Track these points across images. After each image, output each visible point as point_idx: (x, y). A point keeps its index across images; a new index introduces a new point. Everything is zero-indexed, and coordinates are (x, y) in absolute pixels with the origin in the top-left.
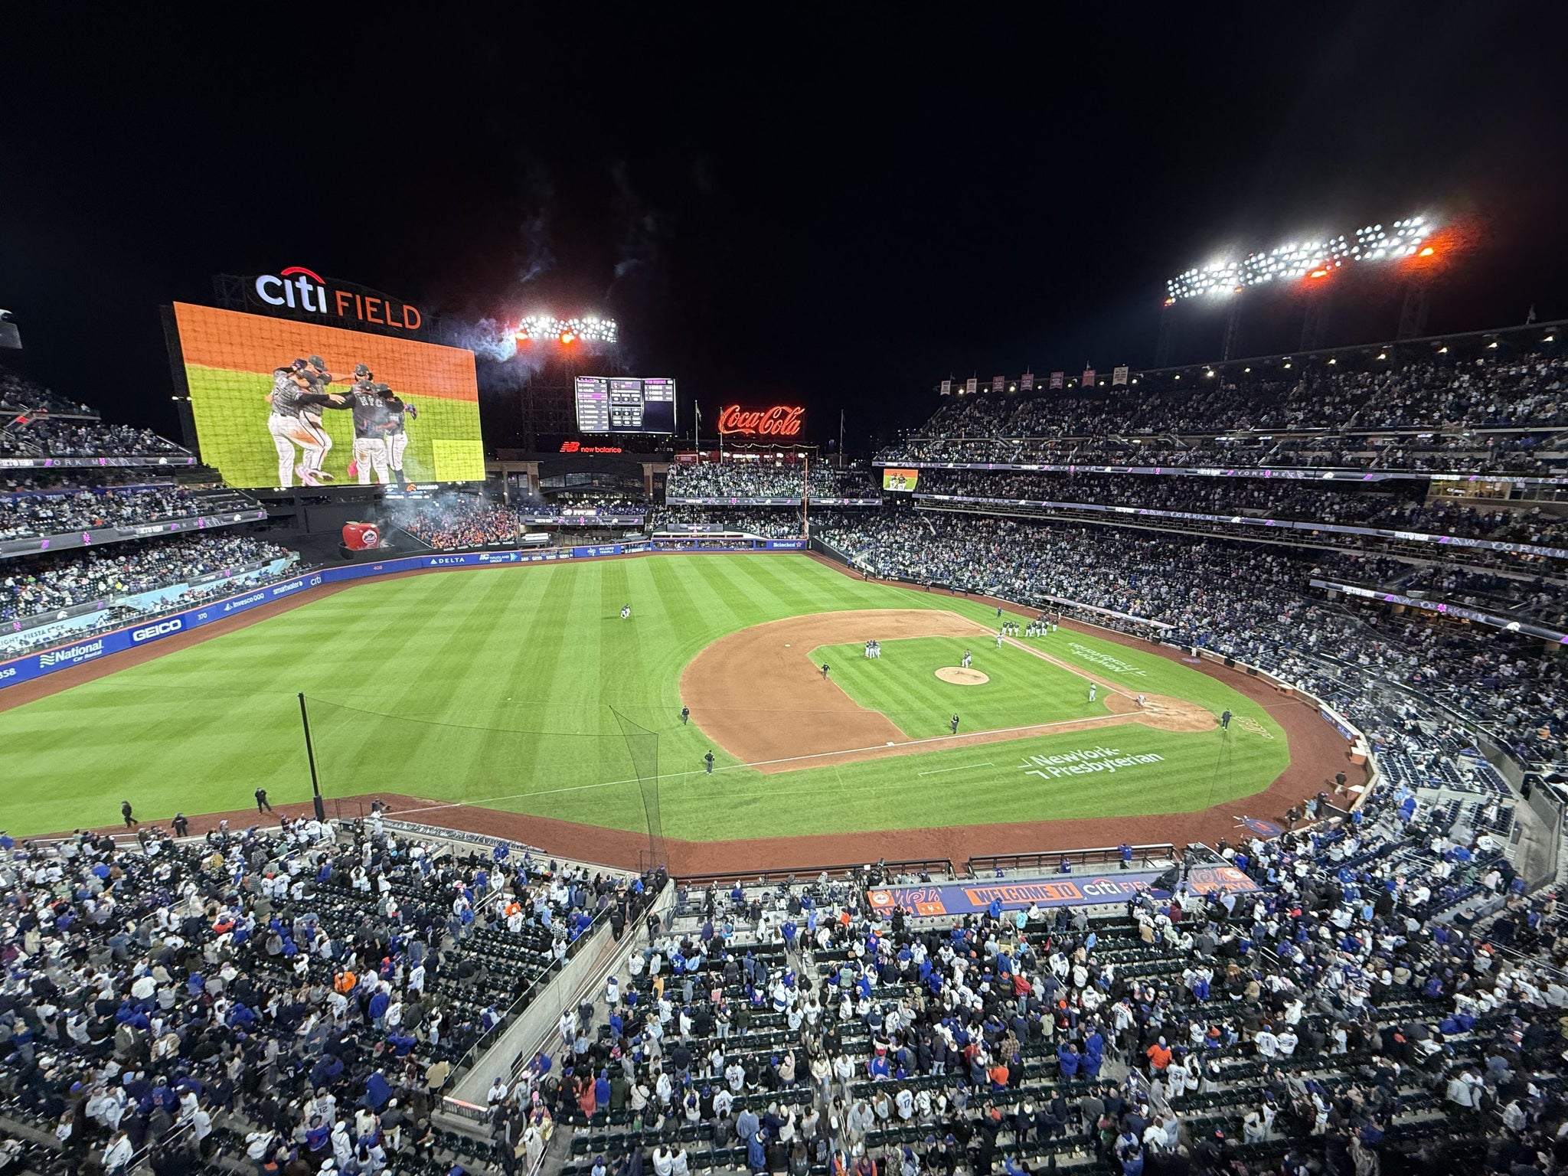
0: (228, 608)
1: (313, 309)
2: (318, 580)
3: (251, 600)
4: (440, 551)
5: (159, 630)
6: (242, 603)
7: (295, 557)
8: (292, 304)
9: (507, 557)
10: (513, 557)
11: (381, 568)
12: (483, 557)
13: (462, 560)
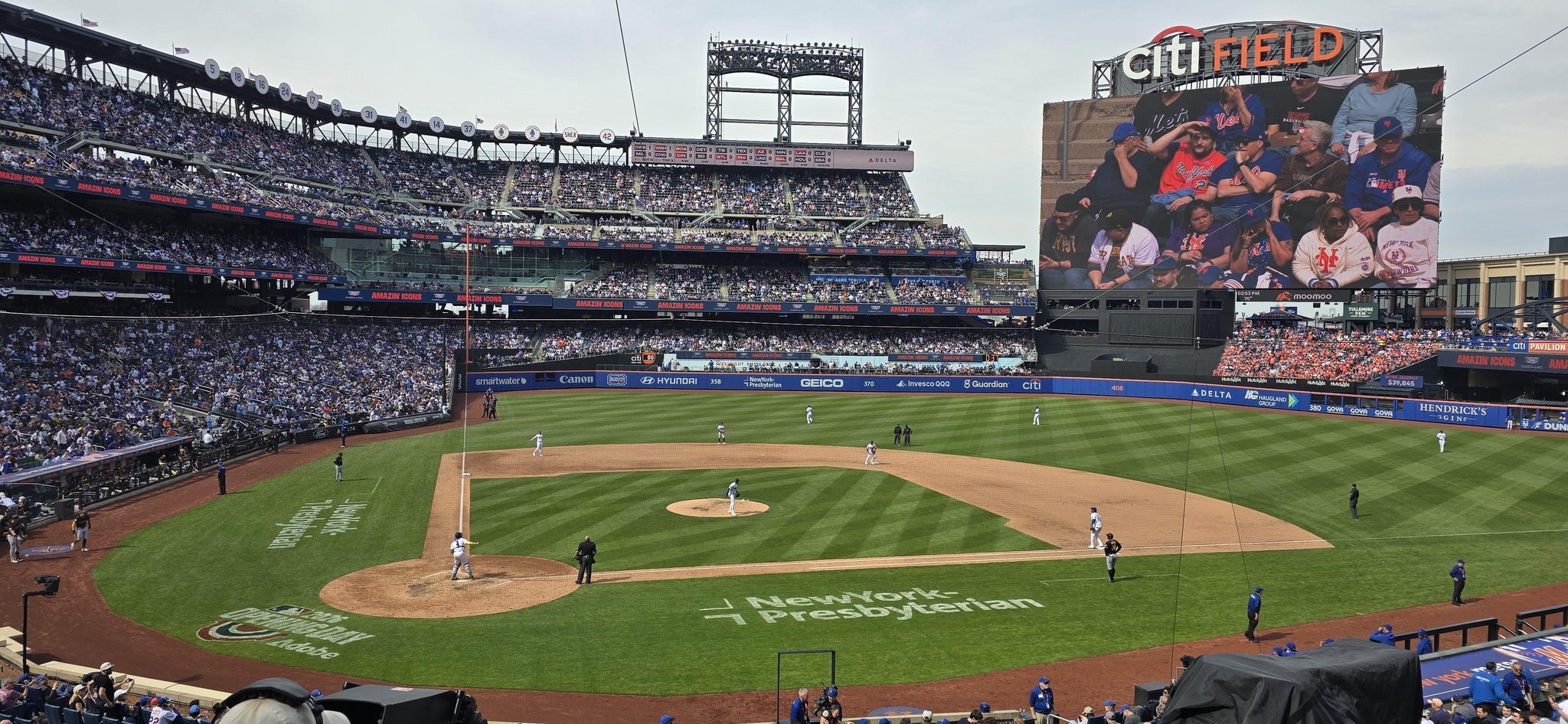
0: (900, 384)
1: (1182, 71)
2: (1036, 385)
3: (932, 384)
4: (1218, 380)
5: (823, 383)
6: (920, 384)
8: (1157, 73)
9: (1282, 400)
10: (1292, 401)
11: (1121, 388)
12: (1250, 395)
13: (1228, 395)
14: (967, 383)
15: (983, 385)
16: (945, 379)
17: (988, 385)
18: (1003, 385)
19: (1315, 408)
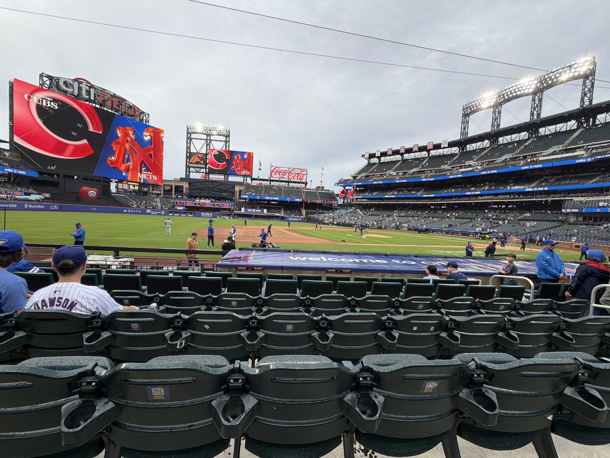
1: (88, 97)
2: (56, 207)
3: (6, 206)
7: (48, 195)
8: (76, 93)
9: (160, 212)
10: (163, 213)
11: (95, 209)
12: (148, 211)
13: (140, 211)
14: (26, 206)
15: (33, 207)
16: (14, 203)
17: (36, 207)
18: (42, 207)
19: (170, 214)
